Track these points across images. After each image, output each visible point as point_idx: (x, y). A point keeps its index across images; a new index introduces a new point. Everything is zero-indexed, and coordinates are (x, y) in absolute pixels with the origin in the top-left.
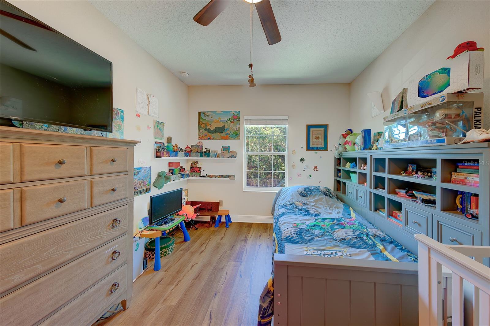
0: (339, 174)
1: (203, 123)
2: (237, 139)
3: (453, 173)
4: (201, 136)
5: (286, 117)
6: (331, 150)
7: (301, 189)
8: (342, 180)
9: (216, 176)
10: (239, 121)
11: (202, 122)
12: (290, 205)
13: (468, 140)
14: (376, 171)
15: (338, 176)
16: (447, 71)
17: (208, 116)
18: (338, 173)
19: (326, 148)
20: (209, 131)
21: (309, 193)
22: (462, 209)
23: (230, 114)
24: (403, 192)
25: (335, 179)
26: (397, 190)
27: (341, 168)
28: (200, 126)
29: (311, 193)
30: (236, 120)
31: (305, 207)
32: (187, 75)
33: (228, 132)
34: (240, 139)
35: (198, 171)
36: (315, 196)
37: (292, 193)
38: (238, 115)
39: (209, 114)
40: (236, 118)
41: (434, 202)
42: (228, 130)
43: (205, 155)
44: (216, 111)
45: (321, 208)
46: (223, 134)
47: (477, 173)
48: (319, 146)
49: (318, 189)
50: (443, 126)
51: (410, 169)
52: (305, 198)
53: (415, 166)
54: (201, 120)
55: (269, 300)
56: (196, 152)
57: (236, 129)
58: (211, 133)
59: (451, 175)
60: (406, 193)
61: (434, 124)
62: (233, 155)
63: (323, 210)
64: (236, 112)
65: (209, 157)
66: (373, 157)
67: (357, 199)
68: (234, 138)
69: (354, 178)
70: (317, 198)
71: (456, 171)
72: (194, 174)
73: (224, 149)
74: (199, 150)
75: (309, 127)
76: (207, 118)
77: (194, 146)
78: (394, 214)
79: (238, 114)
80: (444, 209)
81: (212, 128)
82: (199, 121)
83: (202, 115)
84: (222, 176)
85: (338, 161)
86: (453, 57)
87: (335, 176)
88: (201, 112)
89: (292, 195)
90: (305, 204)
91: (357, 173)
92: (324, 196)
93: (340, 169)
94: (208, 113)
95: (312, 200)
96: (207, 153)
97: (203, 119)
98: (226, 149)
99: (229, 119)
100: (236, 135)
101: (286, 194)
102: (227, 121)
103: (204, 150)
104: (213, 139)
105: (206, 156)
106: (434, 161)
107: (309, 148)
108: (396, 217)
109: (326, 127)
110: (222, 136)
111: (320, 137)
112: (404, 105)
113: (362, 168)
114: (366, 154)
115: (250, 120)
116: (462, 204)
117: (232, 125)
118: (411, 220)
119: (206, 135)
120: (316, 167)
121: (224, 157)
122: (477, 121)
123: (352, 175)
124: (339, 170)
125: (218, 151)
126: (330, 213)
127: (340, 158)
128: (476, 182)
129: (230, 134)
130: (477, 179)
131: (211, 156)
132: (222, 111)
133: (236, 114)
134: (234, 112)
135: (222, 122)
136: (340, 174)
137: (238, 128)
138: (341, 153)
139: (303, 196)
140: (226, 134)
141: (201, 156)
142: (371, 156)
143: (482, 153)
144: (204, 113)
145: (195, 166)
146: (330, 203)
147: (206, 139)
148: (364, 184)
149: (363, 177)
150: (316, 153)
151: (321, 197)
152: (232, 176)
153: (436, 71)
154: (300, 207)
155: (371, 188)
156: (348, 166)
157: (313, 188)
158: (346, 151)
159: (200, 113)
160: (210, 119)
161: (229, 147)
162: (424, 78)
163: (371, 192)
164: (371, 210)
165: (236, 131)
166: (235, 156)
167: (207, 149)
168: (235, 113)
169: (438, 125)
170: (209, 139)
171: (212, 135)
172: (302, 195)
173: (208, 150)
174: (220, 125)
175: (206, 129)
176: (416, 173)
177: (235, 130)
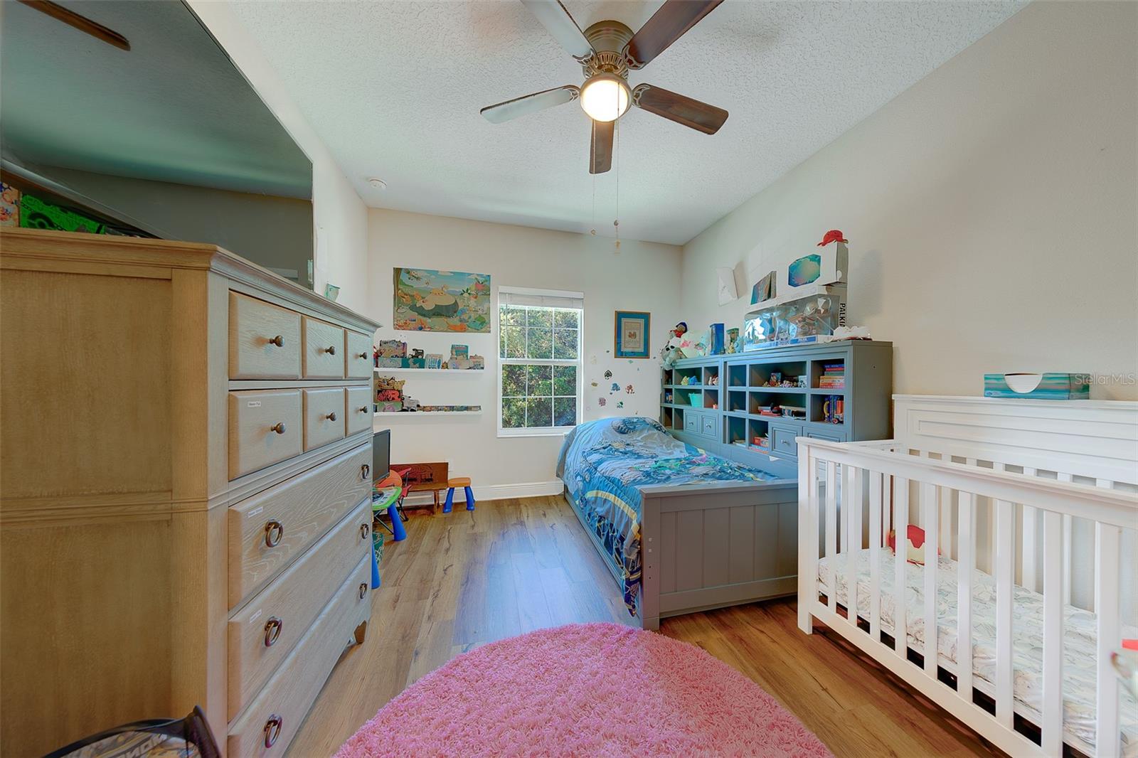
0: (669, 397)
1: (405, 294)
2: (484, 332)
3: (821, 377)
4: (402, 322)
5: (580, 295)
6: (655, 358)
7: (617, 423)
8: (674, 406)
9: (438, 409)
10: (489, 295)
11: (402, 291)
12: (604, 448)
13: (835, 339)
14: (732, 384)
15: (666, 402)
16: (816, 259)
17: (417, 278)
18: (666, 396)
19: (646, 354)
20: (422, 312)
21: (631, 427)
22: (829, 417)
23: (470, 279)
24: (767, 409)
25: (661, 407)
26: (760, 408)
27: (673, 387)
28: (399, 300)
29: (635, 427)
30: (481, 293)
31: (630, 448)
32: (383, 187)
33: (465, 317)
34: (490, 332)
35: (396, 398)
36: (642, 430)
37: (602, 430)
38: (486, 283)
39: (419, 274)
40: (483, 288)
41: (803, 414)
42: (463, 312)
43: (414, 364)
44: (438, 271)
45: (655, 448)
46: (454, 321)
47: (843, 374)
48: (636, 350)
49: (644, 421)
50: (812, 322)
51: (773, 379)
52: (627, 435)
53: (779, 375)
54: (400, 287)
55: (637, 550)
56: (392, 357)
57: (483, 310)
58: (424, 316)
59: (820, 378)
60: (772, 409)
61: (804, 320)
62: (477, 364)
63: (659, 450)
64: (481, 276)
65: (424, 368)
66: (729, 364)
67: (703, 430)
68: (478, 330)
69: (697, 400)
70: (645, 434)
71: (823, 375)
72: (386, 404)
73: (456, 352)
74: (400, 352)
75: (620, 316)
76: (414, 283)
77: (386, 343)
78: (756, 441)
79: (487, 281)
80: (813, 420)
81: (429, 306)
82: (396, 288)
83: (404, 277)
84: (452, 408)
85: (668, 375)
86: (824, 244)
87: (661, 402)
88: (401, 269)
89: (604, 433)
90: (628, 445)
91: (703, 391)
92: (656, 431)
93: (671, 389)
94: (419, 272)
95: (639, 438)
96: (418, 359)
97: (406, 285)
98: (460, 351)
99: (467, 290)
100: (481, 324)
101: (591, 432)
102: (462, 294)
103: (410, 352)
104: (431, 329)
105: (417, 365)
106: (804, 363)
107: (619, 353)
108: (759, 445)
109: (646, 316)
110: (451, 324)
111: (637, 334)
112: (772, 293)
113: (709, 383)
114: (718, 361)
115: (511, 294)
116: (829, 412)
117: (472, 302)
118: (779, 441)
119: (415, 321)
120: (630, 387)
121: (458, 369)
122: (842, 318)
123: (693, 397)
124: (669, 391)
125: (442, 355)
126: (670, 454)
127: (671, 371)
128: (841, 384)
129: (469, 320)
130: (842, 381)
131: (427, 364)
132: (452, 272)
133: (481, 280)
134: (478, 275)
135: (453, 294)
136: (672, 397)
137: (485, 309)
138: (674, 362)
139: (623, 433)
140: (461, 321)
141: (405, 364)
142: (726, 362)
143: (846, 352)
144: (408, 272)
145: (389, 387)
146: (665, 441)
147: (415, 329)
148: (712, 407)
149: (712, 397)
150: (631, 362)
151: (650, 432)
152: (474, 407)
153: (807, 257)
154: (622, 450)
155: (725, 410)
156: (686, 383)
157: (635, 420)
158: (681, 358)
159: (398, 271)
160: (423, 286)
161: (467, 347)
162: (795, 262)
163: (725, 416)
164: (725, 442)
165: (482, 316)
166: (482, 366)
167: (417, 350)
168: (478, 278)
169: (807, 321)
170: (421, 329)
171: (429, 320)
172: (621, 431)
173: (418, 353)
174: (446, 301)
175: (413, 308)
176: (782, 382)
177: (480, 312)
